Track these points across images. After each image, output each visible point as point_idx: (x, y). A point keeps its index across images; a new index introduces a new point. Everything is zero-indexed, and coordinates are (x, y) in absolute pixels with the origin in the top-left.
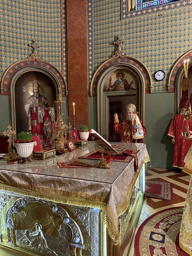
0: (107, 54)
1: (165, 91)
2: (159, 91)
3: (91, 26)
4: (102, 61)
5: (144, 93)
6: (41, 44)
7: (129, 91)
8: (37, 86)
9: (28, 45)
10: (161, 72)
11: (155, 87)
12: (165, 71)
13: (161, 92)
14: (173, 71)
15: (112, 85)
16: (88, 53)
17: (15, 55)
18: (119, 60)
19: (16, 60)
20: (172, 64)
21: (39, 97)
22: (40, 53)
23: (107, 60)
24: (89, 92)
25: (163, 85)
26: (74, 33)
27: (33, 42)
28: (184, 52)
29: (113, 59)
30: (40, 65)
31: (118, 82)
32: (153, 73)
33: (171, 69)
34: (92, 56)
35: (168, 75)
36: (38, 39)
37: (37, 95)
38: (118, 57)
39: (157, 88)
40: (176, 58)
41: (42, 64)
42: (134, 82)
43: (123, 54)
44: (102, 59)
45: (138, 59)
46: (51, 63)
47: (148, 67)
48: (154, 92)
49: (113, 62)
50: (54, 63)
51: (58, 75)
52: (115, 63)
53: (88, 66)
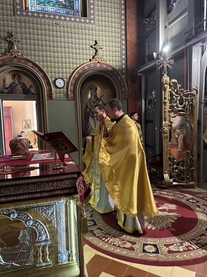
1: (66, 99)
2: (60, 98)
5: (46, 99)
10: (61, 80)
11: (56, 93)
12: (65, 80)
13: (62, 99)
14: (72, 80)
18: (15, 60)
20: (70, 73)
25: (64, 93)
28: (80, 64)
32: (54, 79)
33: (70, 78)
35: (68, 83)
38: (14, 56)
39: (58, 95)
40: (73, 69)
43: (20, 54)
45: (37, 63)
47: (48, 72)
48: (56, 99)
49: (7, 60)
52: (10, 62)
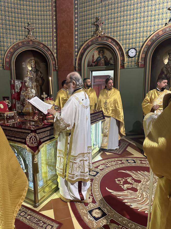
0: (90, 33)
1: (136, 67)
2: (131, 66)
3: (77, 8)
4: (85, 40)
5: (119, 68)
6: (36, 26)
7: (108, 66)
8: (34, 62)
9: (25, 27)
10: (134, 49)
11: (128, 62)
12: (137, 49)
13: (133, 67)
14: (144, 48)
15: (95, 60)
16: (75, 33)
17: (15, 36)
18: (100, 39)
19: (15, 41)
20: (143, 42)
21: (36, 71)
22: (35, 34)
23: (90, 39)
24: (75, 67)
25: (135, 61)
26: (63, 16)
27: (29, 25)
28: (154, 31)
29: (95, 38)
30: (35, 45)
31: (99, 59)
32: (127, 50)
33: (142, 47)
34: (77, 35)
35: (140, 52)
36: (33, 21)
37: (34, 70)
38: (99, 36)
39: (130, 63)
40: (147, 37)
41: (36, 43)
42: (113, 58)
43: (103, 33)
44: (85, 38)
45: (115, 38)
46: (44, 43)
47: (123, 45)
48: (127, 68)
49: (94, 40)
50: (46, 42)
51: (50, 52)
52: (96, 42)
53: (74, 45)
